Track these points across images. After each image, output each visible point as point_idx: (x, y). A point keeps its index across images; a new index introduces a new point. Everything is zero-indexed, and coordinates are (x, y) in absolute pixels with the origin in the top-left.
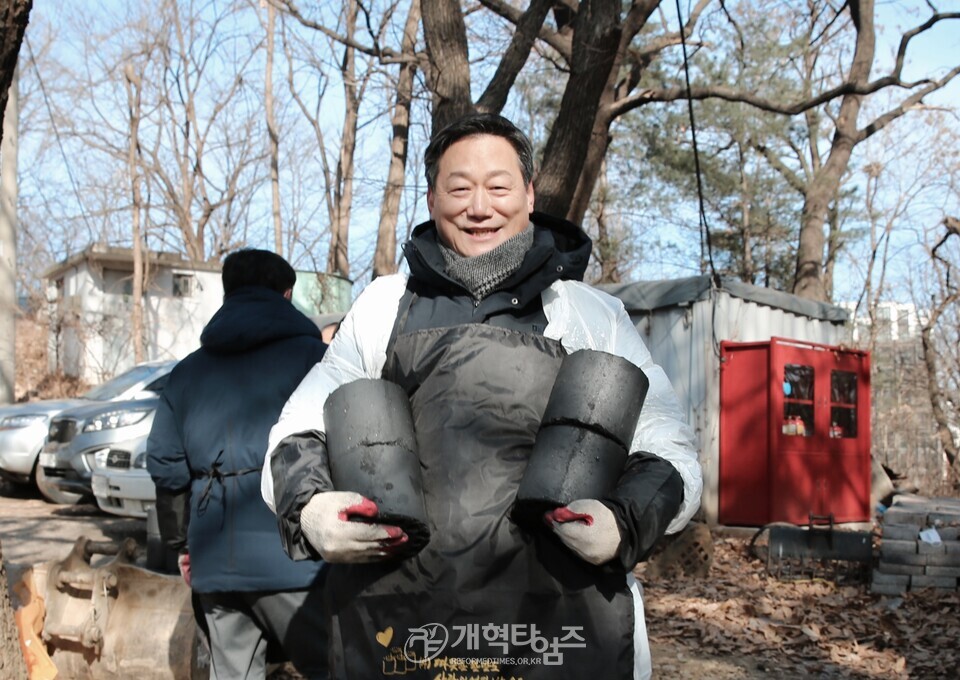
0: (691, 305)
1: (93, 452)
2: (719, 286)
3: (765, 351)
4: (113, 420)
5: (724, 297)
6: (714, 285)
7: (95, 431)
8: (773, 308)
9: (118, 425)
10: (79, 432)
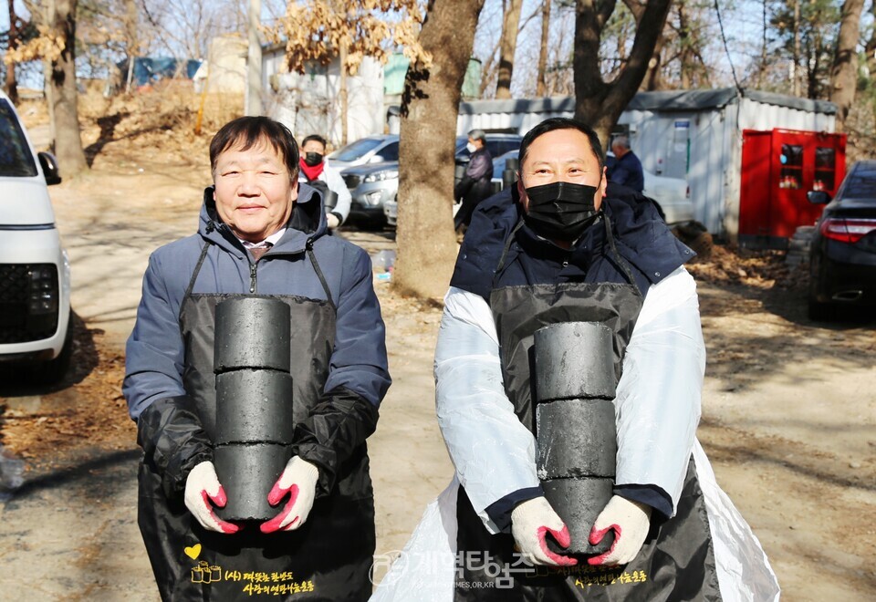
0: (724, 107)
1: (370, 194)
2: (743, 96)
3: (769, 137)
4: (382, 176)
5: (746, 101)
6: (739, 95)
7: (372, 182)
8: (781, 106)
9: (385, 179)
10: (361, 182)
